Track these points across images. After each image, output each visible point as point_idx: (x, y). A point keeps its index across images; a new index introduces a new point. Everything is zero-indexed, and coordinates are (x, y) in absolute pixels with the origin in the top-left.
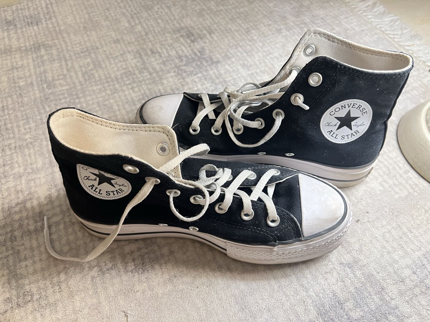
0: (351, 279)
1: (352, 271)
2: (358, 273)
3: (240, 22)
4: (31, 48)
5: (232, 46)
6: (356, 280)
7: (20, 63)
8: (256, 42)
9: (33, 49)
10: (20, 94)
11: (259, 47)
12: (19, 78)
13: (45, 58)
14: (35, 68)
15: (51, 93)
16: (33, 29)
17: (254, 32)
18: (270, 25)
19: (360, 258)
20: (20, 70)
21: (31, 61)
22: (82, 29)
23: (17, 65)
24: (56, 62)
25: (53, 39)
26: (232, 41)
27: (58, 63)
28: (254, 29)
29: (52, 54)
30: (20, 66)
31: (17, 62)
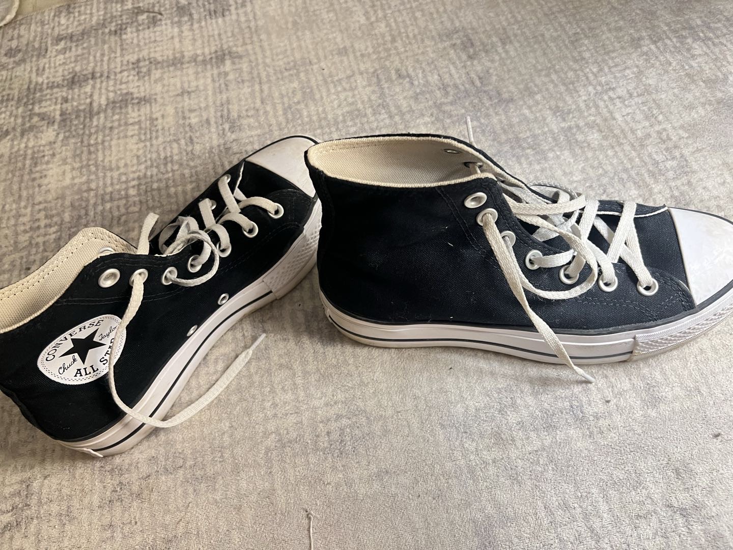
0: (682, 536)
1: (686, 523)
2: (697, 528)
3: (563, 20)
4: (211, 58)
5: (541, 70)
6: (689, 539)
7: (194, 84)
8: (587, 63)
9: (214, 60)
10: (191, 138)
11: (590, 75)
12: (191, 111)
13: (231, 77)
14: (214, 94)
15: (234, 140)
16: (217, 22)
17: (586, 42)
18: (620, 29)
19: (706, 502)
20: (193, 95)
21: (209, 80)
22: (290, 26)
23: (189, 87)
24: (247, 84)
25: (245, 44)
26: (541, 60)
27: (248, 87)
28: (587, 37)
29: (241, 69)
30: (194, 89)
31: (189, 82)
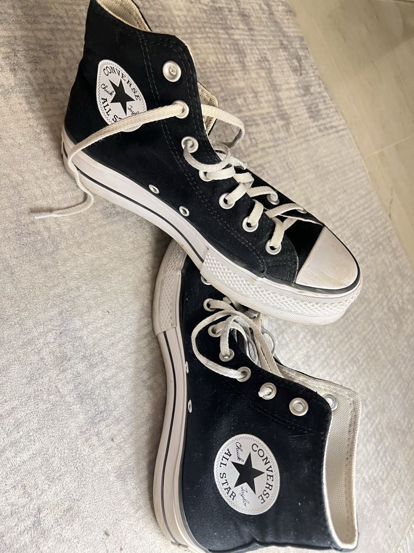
0: (16, 527)
1: (28, 528)
4: (282, 111)
7: (262, 99)
9: (281, 113)
13: (273, 125)
14: (260, 115)
20: (255, 99)
21: (267, 110)
23: (260, 97)
25: (297, 133)
27: (270, 138)
29: (279, 132)
30: (259, 100)
31: (263, 96)
